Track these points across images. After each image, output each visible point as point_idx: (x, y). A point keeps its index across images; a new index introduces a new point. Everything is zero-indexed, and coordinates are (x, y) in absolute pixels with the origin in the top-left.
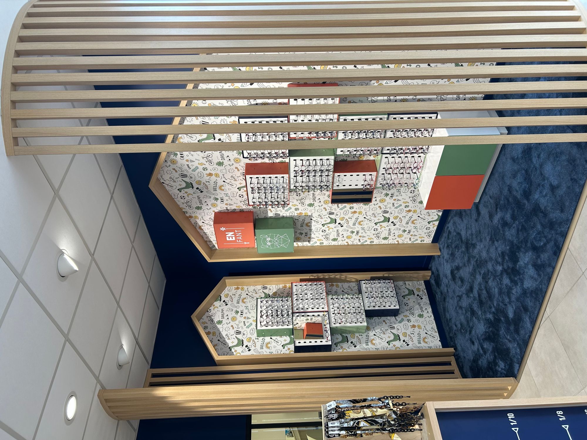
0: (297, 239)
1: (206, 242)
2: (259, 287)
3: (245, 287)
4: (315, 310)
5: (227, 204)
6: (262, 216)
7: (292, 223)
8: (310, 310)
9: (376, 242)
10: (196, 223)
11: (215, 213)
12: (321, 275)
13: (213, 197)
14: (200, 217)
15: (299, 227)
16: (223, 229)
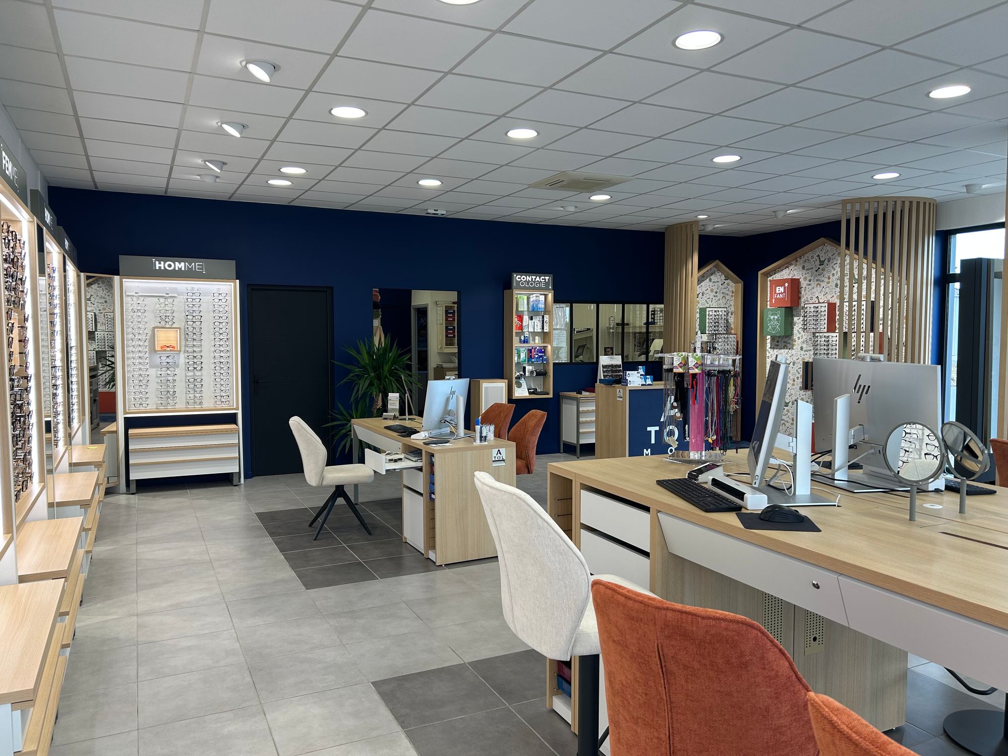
0: (773, 339)
1: (775, 270)
2: (733, 309)
3: (733, 298)
5: (806, 287)
6: (794, 313)
7: (787, 335)
10: (791, 264)
11: (799, 279)
13: (812, 278)
14: (796, 268)
15: (784, 340)
16: (786, 285)
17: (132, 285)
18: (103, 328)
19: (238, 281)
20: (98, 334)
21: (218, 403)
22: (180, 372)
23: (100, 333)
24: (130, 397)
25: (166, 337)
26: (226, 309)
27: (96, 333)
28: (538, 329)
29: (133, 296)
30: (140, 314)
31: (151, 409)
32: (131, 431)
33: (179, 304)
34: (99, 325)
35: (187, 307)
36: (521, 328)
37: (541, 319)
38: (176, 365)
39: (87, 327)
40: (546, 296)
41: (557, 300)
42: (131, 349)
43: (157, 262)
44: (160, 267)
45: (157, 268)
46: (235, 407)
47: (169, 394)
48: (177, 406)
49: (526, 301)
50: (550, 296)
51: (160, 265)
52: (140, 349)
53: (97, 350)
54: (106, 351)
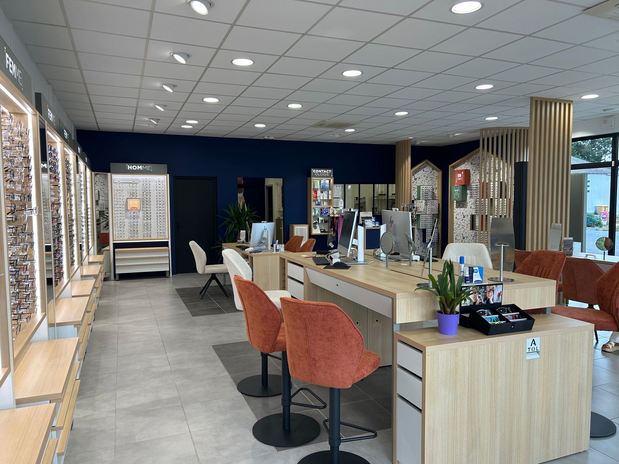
0: (457, 202)
1: (458, 165)
2: (437, 186)
3: (437, 180)
4: (427, 209)
5: (473, 174)
6: (468, 188)
7: (464, 200)
8: (427, 207)
9: (455, 235)
10: (466, 162)
11: (469, 170)
12: (441, 212)
13: (476, 169)
14: (468, 163)
15: (462, 203)
16: (463, 173)
17: (117, 177)
18: (103, 198)
19: (168, 175)
20: (100, 202)
21: (159, 236)
22: (140, 220)
23: (101, 201)
24: (116, 233)
25: (134, 203)
26: (163, 189)
27: (99, 201)
28: (326, 198)
29: (117, 183)
30: (120, 192)
31: (126, 239)
32: (116, 250)
33: (139, 187)
34: (100, 197)
35: (143, 188)
36: (316, 197)
37: (327, 193)
38: (138, 217)
39: (95, 198)
40: (330, 180)
41: (335, 183)
42: (116, 209)
43: (129, 166)
44: (130, 168)
45: (129, 169)
46: (167, 238)
47: (134, 231)
48: (139, 238)
49: (319, 183)
50: (332, 180)
51: (130, 167)
52: (120, 209)
53: (100, 210)
54: (104, 211)
